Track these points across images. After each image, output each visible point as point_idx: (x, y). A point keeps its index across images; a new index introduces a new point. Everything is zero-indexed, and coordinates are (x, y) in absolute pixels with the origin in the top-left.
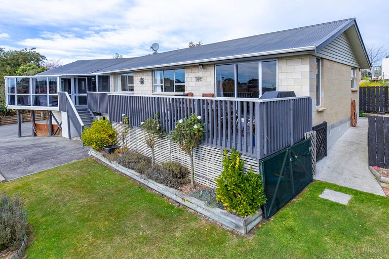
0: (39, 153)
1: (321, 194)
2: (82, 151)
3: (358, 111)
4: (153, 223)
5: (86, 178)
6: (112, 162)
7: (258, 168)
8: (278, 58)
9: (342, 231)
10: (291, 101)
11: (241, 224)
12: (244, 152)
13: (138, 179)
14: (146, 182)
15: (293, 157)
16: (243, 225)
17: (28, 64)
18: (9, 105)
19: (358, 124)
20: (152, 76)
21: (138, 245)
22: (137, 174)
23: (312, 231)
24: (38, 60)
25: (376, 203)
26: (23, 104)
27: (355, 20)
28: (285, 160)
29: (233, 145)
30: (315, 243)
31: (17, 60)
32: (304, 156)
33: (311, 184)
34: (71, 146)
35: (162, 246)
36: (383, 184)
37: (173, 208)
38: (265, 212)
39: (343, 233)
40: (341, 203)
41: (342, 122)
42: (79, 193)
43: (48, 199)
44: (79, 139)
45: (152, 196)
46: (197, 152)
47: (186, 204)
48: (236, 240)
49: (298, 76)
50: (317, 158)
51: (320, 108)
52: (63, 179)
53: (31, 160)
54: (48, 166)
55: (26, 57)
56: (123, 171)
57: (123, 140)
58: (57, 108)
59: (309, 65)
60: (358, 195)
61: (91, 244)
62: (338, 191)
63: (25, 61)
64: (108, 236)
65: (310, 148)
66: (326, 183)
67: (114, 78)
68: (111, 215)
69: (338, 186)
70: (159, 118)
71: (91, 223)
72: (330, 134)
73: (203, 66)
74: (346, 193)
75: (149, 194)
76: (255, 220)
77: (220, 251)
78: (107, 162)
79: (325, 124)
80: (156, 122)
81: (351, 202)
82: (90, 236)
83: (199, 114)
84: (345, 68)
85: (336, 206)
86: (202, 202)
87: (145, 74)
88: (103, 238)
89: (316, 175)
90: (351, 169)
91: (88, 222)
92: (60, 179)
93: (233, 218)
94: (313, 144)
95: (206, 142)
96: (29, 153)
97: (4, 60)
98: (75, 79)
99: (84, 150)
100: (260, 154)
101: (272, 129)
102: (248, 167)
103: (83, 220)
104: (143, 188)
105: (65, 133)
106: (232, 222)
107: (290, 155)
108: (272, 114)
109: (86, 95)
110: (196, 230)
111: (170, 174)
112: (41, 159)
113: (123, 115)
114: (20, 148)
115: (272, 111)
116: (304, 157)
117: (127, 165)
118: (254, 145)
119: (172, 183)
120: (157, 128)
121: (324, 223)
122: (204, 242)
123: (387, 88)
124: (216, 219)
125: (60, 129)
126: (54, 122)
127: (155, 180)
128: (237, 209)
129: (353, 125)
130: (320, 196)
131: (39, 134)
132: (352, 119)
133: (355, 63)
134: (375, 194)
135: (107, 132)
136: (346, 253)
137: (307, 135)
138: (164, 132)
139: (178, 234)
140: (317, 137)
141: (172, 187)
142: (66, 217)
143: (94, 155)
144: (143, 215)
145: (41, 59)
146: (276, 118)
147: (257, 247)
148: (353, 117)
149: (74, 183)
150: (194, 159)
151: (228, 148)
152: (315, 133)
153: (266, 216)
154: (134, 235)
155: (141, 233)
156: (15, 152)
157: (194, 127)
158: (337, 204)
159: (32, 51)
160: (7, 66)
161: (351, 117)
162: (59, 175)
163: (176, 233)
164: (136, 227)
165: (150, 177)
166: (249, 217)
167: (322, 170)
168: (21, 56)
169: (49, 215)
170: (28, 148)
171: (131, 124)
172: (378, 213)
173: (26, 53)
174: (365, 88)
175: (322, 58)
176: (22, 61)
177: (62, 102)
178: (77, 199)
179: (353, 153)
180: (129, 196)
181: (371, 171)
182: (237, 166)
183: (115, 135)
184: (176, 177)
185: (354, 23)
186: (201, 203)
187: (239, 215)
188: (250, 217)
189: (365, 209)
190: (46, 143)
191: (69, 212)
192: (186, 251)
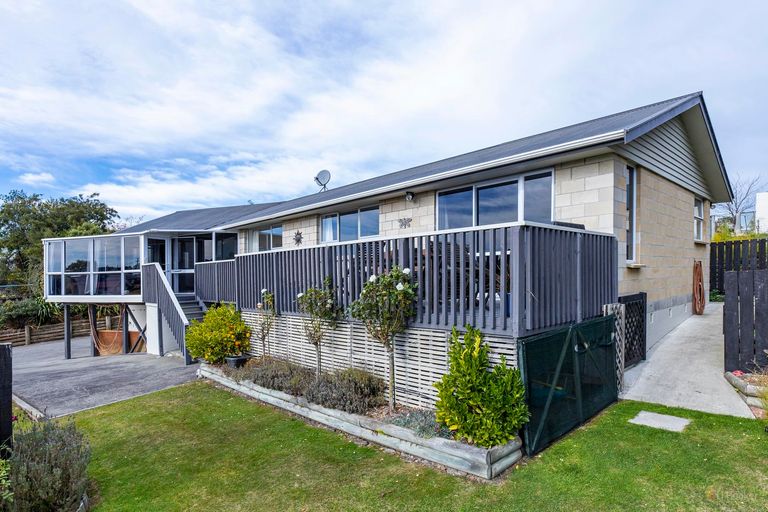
0: (105, 378)
1: (633, 418)
2: (185, 371)
3: (706, 286)
4: (319, 470)
5: (194, 411)
6: (241, 382)
7: (515, 358)
8: (554, 166)
9: (671, 469)
10: (579, 235)
11: (483, 460)
12: (489, 330)
13: (289, 407)
14: (304, 412)
15: (581, 346)
16: (484, 461)
17: (84, 224)
18: (50, 294)
19: (706, 311)
20: (318, 225)
21: (292, 502)
22: (288, 397)
23: (613, 471)
24: (103, 218)
25: (737, 428)
26: (76, 293)
27: (701, 97)
28: (565, 348)
29: (470, 319)
30: (620, 486)
31: (65, 218)
32: (602, 346)
33: (615, 405)
34: (163, 365)
35: (336, 501)
36: (750, 400)
37: (355, 448)
38: (527, 442)
39: (672, 472)
40: (670, 430)
41: (675, 302)
42: (181, 432)
43: (124, 442)
44: (178, 354)
45: (317, 432)
46: (401, 344)
47: (381, 439)
48: (472, 489)
49: (593, 198)
50: (626, 360)
51: (632, 263)
52: (151, 413)
53: (90, 389)
54: (122, 396)
55: (82, 212)
56: (262, 397)
57: (263, 339)
58: (138, 298)
59: (612, 174)
60: (701, 419)
61: (206, 503)
62: (666, 413)
63: (78, 220)
64: (237, 490)
65: (613, 335)
66: (642, 404)
67: (246, 238)
68: (241, 463)
69: (665, 407)
70: (331, 287)
71: (205, 475)
72: (652, 320)
73: (413, 194)
74: (681, 417)
75: (310, 430)
76: (507, 455)
77: (441, 505)
78: (232, 384)
79: (643, 296)
80: (325, 294)
81: (688, 428)
82: (203, 492)
83: (407, 265)
84: (682, 194)
85: (660, 435)
86: (409, 430)
87: (305, 223)
88: (227, 494)
89: (624, 392)
90: (691, 380)
91: (199, 472)
92: (144, 413)
93: (467, 451)
94: (618, 328)
95: (419, 320)
96: (86, 378)
97: (40, 218)
98: (173, 240)
99: (188, 370)
100: (519, 329)
101: (542, 283)
102: (496, 358)
103: (190, 470)
104: (299, 423)
105: (152, 346)
106: (465, 459)
107: (575, 340)
108: (542, 253)
109: (192, 271)
110: (398, 477)
111: (349, 389)
112: (110, 385)
113: (263, 291)
114: (69, 372)
115: (542, 248)
116: (601, 350)
117: (270, 383)
118: (507, 314)
119: (355, 404)
120: (328, 306)
121: (638, 458)
122: (412, 494)
123: (763, 242)
124: (435, 459)
125: (142, 341)
126: (132, 328)
127: (323, 404)
128: (475, 434)
129: (698, 311)
130: (631, 421)
131: (102, 351)
132: (694, 299)
133: (700, 188)
134: (735, 415)
135: (232, 329)
136: (677, 498)
137: (608, 309)
138: (340, 312)
139: (364, 484)
140: (626, 318)
141: (353, 412)
142: (158, 467)
143: (207, 375)
144: (300, 460)
145: (108, 216)
146: (550, 263)
147: (511, 497)
148: (698, 296)
149: (172, 419)
150: (395, 355)
151: (460, 327)
152: (623, 308)
153: (528, 451)
154: (284, 488)
155: (296, 485)
156: (60, 377)
157: (398, 287)
158: (663, 431)
159: (92, 199)
160: (46, 229)
161: (694, 295)
162: (144, 408)
163: (361, 483)
164: (287, 476)
165: (313, 399)
166: (496, 447)
167: (636, 384)
168: (72, 210)
169: (127, 463)
170: (85, 371)
171: (279, 308)
172: (742, 441)
173: (81, 203)
174: (721, 245)
175: (639, 166)
176: (72, 220)
177: (148, 284)
178: (177, 441)
179: (695, 354)
180: (273, 433)
181: (729, 380)
182: (475, 354)
183: (248, 335)
184: (362, 393)
185: (699, 101)
186: (408, 433)
187: (478, 445)
188: (500, 449)
189: (715, 437)
190: (118, 363)
191: (163, 459)
192: (381, 507)
